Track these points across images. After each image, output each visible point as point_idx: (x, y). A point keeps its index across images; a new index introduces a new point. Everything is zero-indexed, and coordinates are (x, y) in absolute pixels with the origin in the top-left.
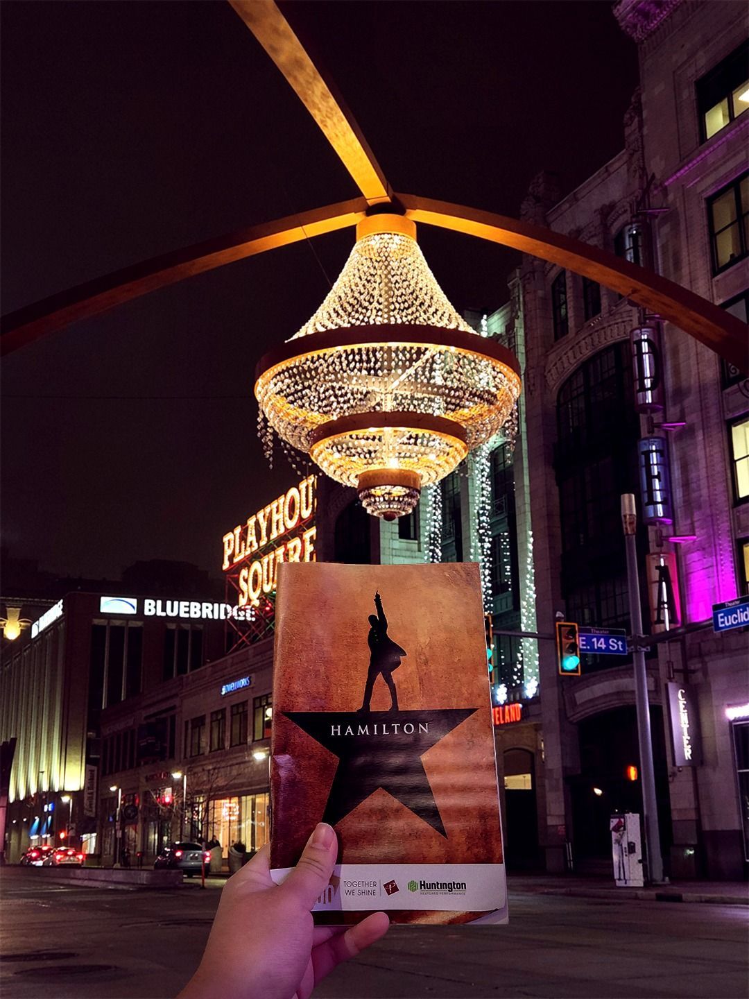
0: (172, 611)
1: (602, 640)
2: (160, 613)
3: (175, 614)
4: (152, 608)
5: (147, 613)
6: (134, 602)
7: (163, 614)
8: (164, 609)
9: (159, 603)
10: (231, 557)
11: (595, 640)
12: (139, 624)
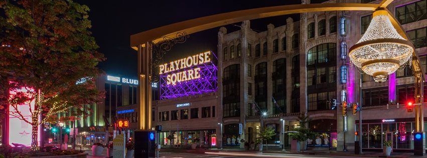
2: (127, 82)
3: (132, 83)
4: (125, 80)
5: (123, 82)
6: (119, 78)
8: (129, 81)
9: (127, 79)
10: (163, 71)
12: (120, 85)
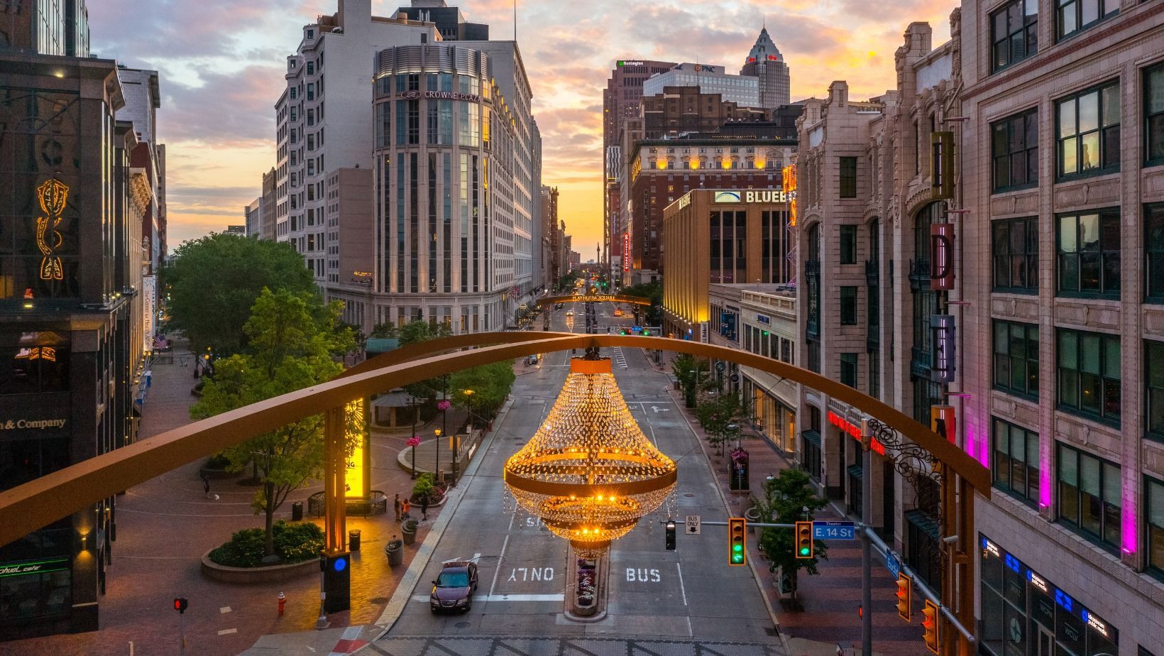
0: (766, 199)
1: (835, 530)
2: (758, 200)
3: (768, 200)
4: (752, 197)
5: (748, 200)
6: (738, 194)
7: (760, 201)
8: (760, 197)
9: (757, 193)
11: (829, 530)
12: (743, 207)
